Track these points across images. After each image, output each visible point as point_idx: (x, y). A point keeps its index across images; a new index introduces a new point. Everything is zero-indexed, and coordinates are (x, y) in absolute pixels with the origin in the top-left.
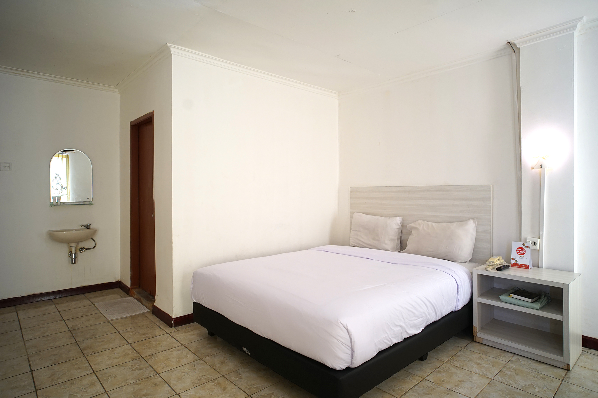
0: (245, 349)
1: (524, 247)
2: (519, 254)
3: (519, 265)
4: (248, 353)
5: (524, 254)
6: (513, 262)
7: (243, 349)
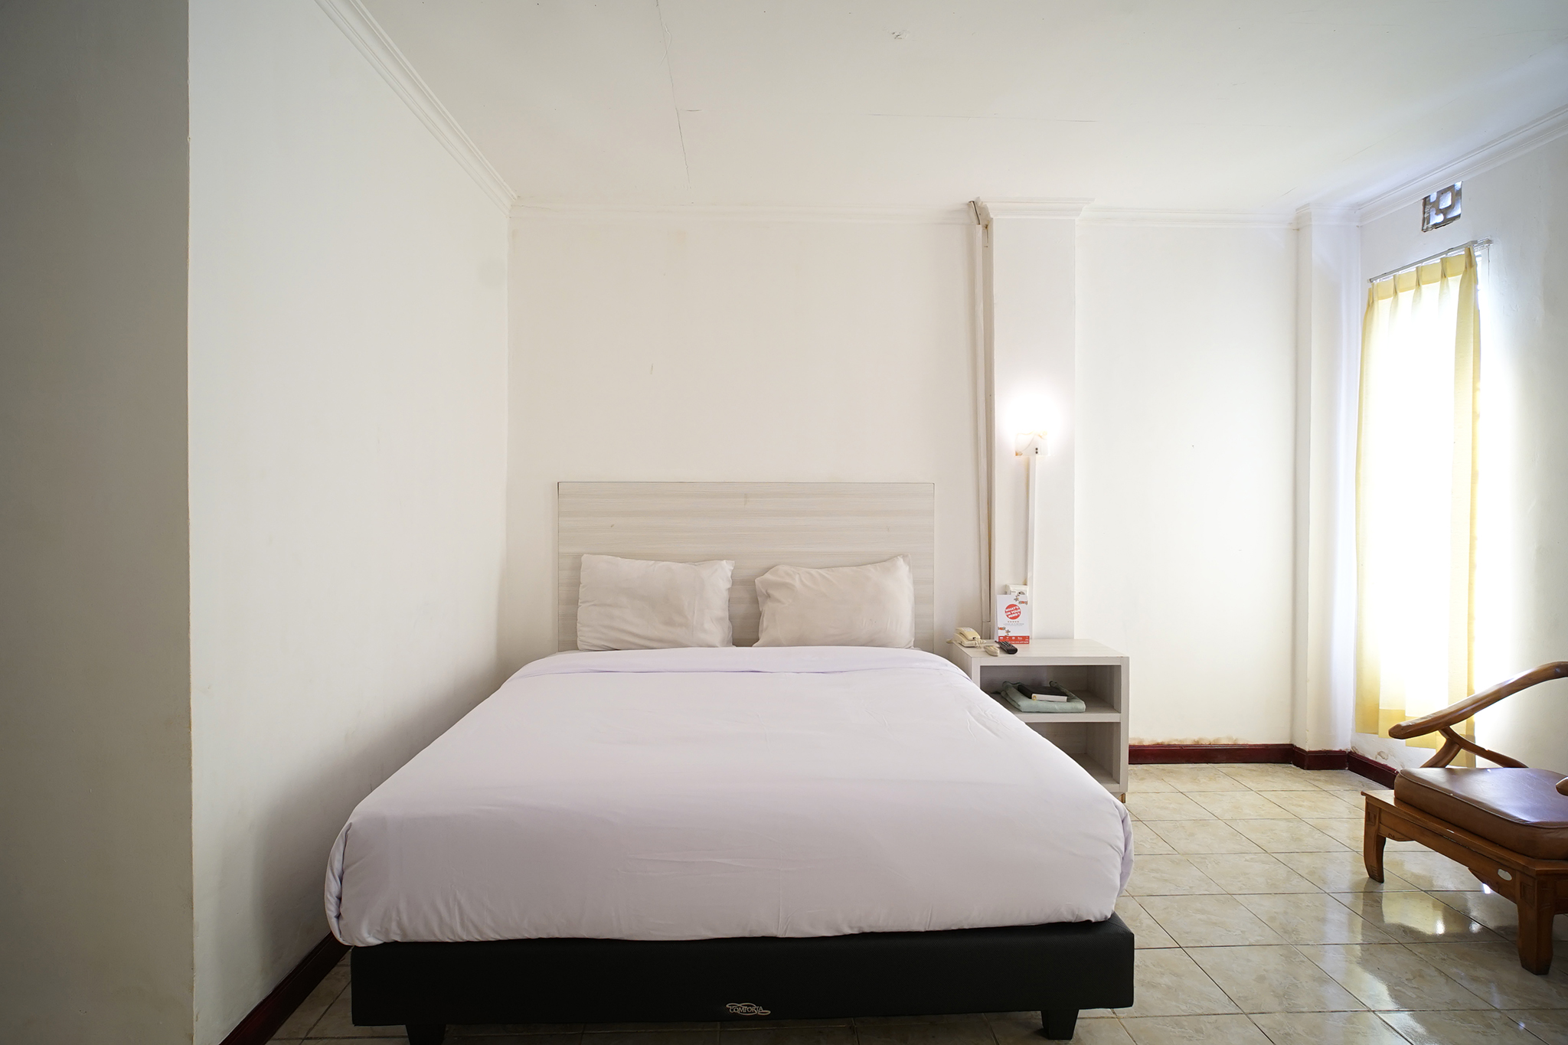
0: (741, 1008)
1: (1017, 603)
2: (1010, 618)
3: (1013, 638)
4: (759, 1011)
5: (1018, 616)
6: (1002, 633)
7: (732, 1010)
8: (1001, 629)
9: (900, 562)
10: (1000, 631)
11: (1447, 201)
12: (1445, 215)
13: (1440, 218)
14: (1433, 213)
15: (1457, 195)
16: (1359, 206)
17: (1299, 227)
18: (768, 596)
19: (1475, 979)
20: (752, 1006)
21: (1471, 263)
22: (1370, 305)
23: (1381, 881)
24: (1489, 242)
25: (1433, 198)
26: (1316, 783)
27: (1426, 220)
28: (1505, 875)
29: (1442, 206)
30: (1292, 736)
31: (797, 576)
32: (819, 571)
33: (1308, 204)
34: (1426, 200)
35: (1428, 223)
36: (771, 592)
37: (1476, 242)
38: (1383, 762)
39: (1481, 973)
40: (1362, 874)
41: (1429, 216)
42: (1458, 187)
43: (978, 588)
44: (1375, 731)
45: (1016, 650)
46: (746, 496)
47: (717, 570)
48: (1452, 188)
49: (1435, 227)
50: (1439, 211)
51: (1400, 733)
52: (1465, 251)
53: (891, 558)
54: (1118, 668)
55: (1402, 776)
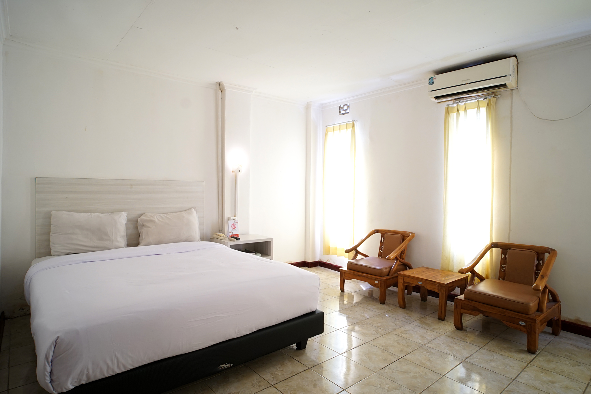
0: (223, 367)
1: (235, 223)
2: (233, 228)
3: (237, 235)
4: (229, 365)
5: (235, 227)
6: (231, 234)
7: (220, 368)
8: (230, 232)
9: (193, 210)
10: (230, 233)
11: (345, 108)
12: (345, 111)
13: (344, 112)
14: (342, 110)
15: (348, 107)
16: (322, 104)
17: (308, 107)
18: (143, 225)
20: (227, 364)
21: (353, 126)
22: (326, 133)
23: (344, 292)
24: (357, 121)
25: (342, 106)
26: (314, 271)
27: (340, 112)
28: (377, 282)
29: (344, 109)
30: (305, 259)
31: (156, 217)
32: (163, 214)
33: (311, 102)
34: (340, 106)
35: (341, 113)
36: (145, 224)
37: (354, 121)
38: (328, 262)
40: (339, 291)
41: (341, 111)
42: (348, 105)
43: (218, 219)
44: (329, 254)
45: (240, 239)
46: (131, 185)
47: (121, 216)
48: (347, 105)
49: (343, 114)
50: (343, 110)
51: (347, 251)
52: (352, 122)
53: (190, 209)
54: (270, 242)
55: (349, 263)
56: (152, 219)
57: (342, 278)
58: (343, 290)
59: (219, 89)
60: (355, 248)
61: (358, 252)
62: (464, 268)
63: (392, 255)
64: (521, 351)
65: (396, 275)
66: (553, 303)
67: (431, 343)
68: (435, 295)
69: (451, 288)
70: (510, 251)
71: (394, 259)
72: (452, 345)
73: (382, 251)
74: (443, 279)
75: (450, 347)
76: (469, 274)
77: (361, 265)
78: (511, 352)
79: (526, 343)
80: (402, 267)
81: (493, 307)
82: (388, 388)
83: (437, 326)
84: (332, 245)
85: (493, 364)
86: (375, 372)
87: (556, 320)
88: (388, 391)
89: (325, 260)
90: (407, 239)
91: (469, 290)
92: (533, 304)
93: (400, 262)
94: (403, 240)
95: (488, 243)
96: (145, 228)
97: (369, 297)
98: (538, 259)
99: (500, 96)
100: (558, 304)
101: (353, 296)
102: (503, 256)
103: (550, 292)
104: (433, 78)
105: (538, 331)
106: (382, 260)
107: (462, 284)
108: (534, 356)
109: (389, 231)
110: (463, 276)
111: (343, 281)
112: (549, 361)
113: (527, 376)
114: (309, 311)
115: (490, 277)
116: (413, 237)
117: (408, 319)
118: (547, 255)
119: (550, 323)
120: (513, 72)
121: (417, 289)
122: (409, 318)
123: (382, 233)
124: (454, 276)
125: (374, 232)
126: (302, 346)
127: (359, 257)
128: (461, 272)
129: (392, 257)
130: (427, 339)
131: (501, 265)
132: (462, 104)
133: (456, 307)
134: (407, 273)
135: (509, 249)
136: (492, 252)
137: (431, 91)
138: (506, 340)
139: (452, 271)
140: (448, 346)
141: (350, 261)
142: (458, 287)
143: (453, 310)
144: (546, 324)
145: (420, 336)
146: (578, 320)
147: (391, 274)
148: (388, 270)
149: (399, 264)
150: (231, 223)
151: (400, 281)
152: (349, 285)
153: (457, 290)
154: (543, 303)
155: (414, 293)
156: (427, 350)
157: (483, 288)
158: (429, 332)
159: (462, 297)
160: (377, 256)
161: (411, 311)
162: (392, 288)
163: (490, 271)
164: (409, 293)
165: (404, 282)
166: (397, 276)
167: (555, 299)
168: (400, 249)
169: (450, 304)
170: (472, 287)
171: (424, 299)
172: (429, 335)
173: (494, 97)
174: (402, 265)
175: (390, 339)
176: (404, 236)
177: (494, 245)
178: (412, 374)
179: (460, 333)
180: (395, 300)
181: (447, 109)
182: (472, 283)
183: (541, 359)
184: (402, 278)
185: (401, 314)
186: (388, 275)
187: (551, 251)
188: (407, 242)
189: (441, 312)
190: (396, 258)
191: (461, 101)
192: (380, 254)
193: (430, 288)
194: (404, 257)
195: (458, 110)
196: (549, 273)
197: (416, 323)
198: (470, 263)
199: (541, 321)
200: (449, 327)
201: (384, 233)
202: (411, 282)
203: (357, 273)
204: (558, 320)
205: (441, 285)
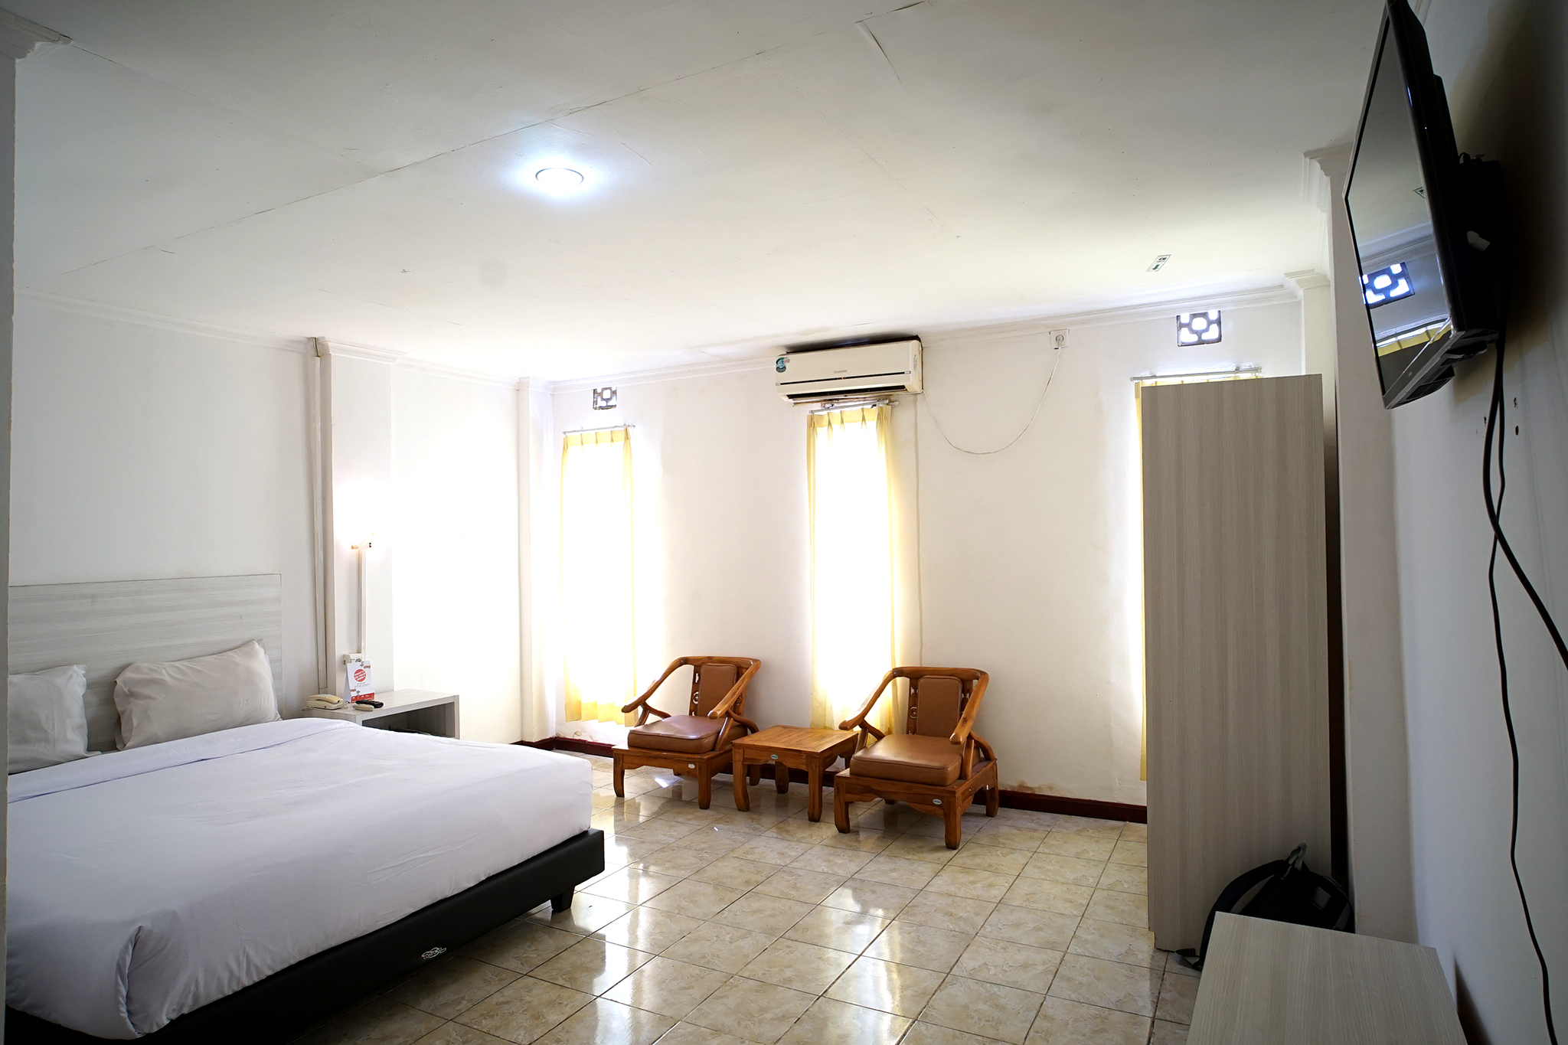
0: (429, 954)
1: (362, 668)
2: (359, 681)
3: (363, 696)
4: (438, 951)
5: (364, 678)
6: (354, 694)
7: (425, 957)
8: (353, 691)
9: (257, 646)
10: (352, 693)
11: (607, 395)
12: (606, 402)
13: (604, 404)
14: (599, 399)
15: (614, 393)
16: (555, 383)
17: (519, 389)
18: (132, 695)
19: (690, 820)
20: (436, 950)
21: (627, 437)
22: (565, 449)
23: (623, 797)
24: (635, 426)
25: (599, 391)
27: (595, 402)
28: (691, 766)
29: (605, 397)
30: (522, 735)
31: (164, 671)
32: (180, 662)
33: (527, 377)
34: (594, 389)
35: (597, 404)
36: (136, 690)
37: (629, 425)
38: (578, 738)
39: (690, 817)
40: (613, 796)
41: (597, 401)
42: (614, 389)
43: (315, 661)
44: (579, 718)
45: (382, 704)
46: (93, 596)
47: (71, 676)
48: (610, 388)
49: (601, 408)
50: (603, 399)
51: (627, 709)
52: (623, 429)
53: (247, 643)
54: (452, 704)
55: (632, 733)
56: (156, 676)
57: (619, 767)
58: (620, 793)
59: (313, 352)
60: (642, 701)
61: (648, 710)
62: (848, 719)
63: (719, 709)
64: (938, 849)
65: (728, 747)
66: (985, 763)
67: (797, 861)
68: (800, 776)
69: (828, 760)
70: (922, 680)
71: (723, 717)
72: (832, 858)
73: (697, 703)
74: (815, 743)
75: (829, 861)
76: (858, 729)
77: (658, 736)
78: (922, 852)
79: (943, 835)
80: (739, 730)
81: (896, 783)
82: (731, 938)
83: (805, 834)
84: (586, 702)
85: (894, 875)
86: (705, 921)
87: (990, 790)
88: (730, 943)
89: (569, 734)
90: (747, 673)
91: (859, 759)
92: (953, 768)
93: (735, 720)
94: (739, 675)
95: (887, 670)
96: (138, 702)
97: (674, 800)
98: (963, 692)
99: (897, 403)
100: (991, 764)
101: (639, 804)
102: (913, 691)
103: (979, 746)
104: (784, 360)
105: (959, 811)
106: (699, 720)
107: (846, 749)
108: (957, 851)
109: (710, 658)
110: (848, 735)
111: (619, 774)
112: (975, 855)
113: (941, 883)
114: (577, 832)
115: (894, 731)
116: (757, 668)
117: (755, 829)
118: (975, 682)
119: (980, 797)
120: (915, 366)
121: (768, 771)
122: (758, 826)
123: (696, 664)
124: (834, 737)
125: (679, 663)
126: (563, 904)
127: (652, 718)
128: (844, 727)
129: (719, 713)
130: (790, 856)
131: (910, 708)
132: (836, 412)
133: (837, 792)
134: (749, 740)
135: (921, 677)
136: (895, 685)
137: (782, 384)
138: (917, 837)
139: (831, 729)
140: (825, 861)
141: (633, 728)
142: (841, 757)
143: (833, 801)
144: (971, 798)
145: (779, 853)
146: (1021, 786)
147: (718, 746)
148: (712, 739)
149: (732, 724)
150: (352, 668)
151: (738, 759)
152: (632, 782)
153: (840, 761)
154: (968, 763)
155: (763, 781)
156: (791, 873)
157: (882, 751)
158: (793, 844)
159: (846, 772)
160: (688, 714)
161: (760, 814)
162: (720, 777)
163: (893, 720)
164: (754, 782)
165: (745, 759)
166: (732, 750)
167: (986, 755)
168: (734, 694)
169: (828, 791)
170: (864, 753)
171: (782, 789)
172: (793, 849)
173: (887, 404)
174: (738, 726)
175: (726, 866)
176: (739, 668)
177: (898, 673)
178: (768, 913)
179: (846, 837)
180: (729, 799)
181: (810, 418)
182: (863, 747)
183: (964, 854)
184: (741, 751)
185: (741, 822)
186: (713, 749)
187: (980, 675)
188: (746, 680)
189: (814, 807)
190: (727, 714)
191: (835, 405)
192: (692, 708)
193: (791, 763)
194: (741, 709)
195: (830, 424)
196: (974, 713)
197: (773, 833)
198: (859, 710)
199: (963, 793)
200: (828, 830)
201: (699, 665)
202: (758, 758)
203: (650, 752)
204: (992, 790)
205: (811, 755)
